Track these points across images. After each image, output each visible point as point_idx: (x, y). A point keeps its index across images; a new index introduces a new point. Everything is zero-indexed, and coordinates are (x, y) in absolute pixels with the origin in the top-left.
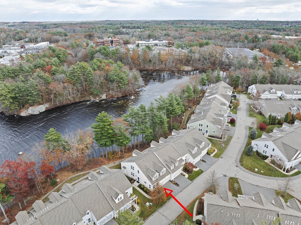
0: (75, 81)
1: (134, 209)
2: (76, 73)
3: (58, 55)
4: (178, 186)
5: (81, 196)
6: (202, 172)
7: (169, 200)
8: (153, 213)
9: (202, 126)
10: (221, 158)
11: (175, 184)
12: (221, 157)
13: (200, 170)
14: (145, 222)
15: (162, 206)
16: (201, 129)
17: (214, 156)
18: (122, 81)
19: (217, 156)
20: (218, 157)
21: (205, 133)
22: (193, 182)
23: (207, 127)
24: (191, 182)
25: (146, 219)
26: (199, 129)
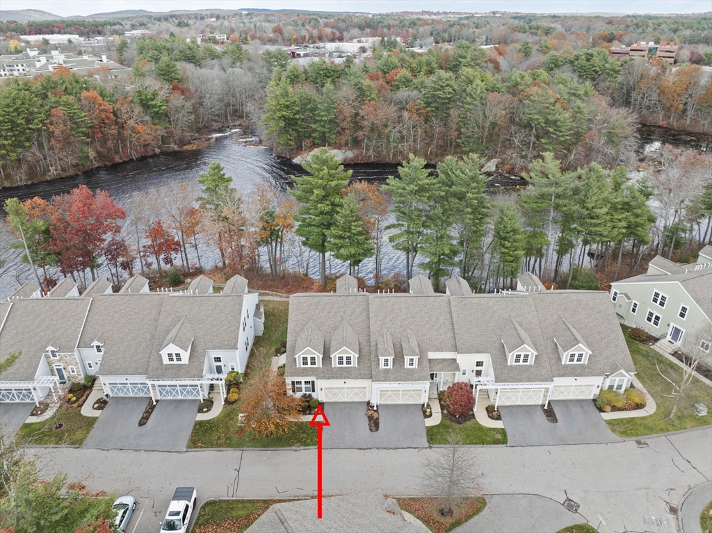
0: (433, 111)
1: (205, 410)
2: (440, 90)
3: (459, 59)
4: (371, 430)
5: (115, 305)
6: (504, 441)
7: (302, 448)
8: (227, 447)
9: (662, 304)
10: (639, 443)
11: (370, 418)
12: (642, 439)
13: (503, 432)
14: (188, 451)
15: (267, 447)
16: (657, 318)
17: (610, 423)
18: (551, 130)
19: (626, 429)
20: (624, 433)
21: (669, 338)
22: (430, 447)
23: (682, 315)
24: (427, 445)
25: (195, 447)
26: (651, 314)
